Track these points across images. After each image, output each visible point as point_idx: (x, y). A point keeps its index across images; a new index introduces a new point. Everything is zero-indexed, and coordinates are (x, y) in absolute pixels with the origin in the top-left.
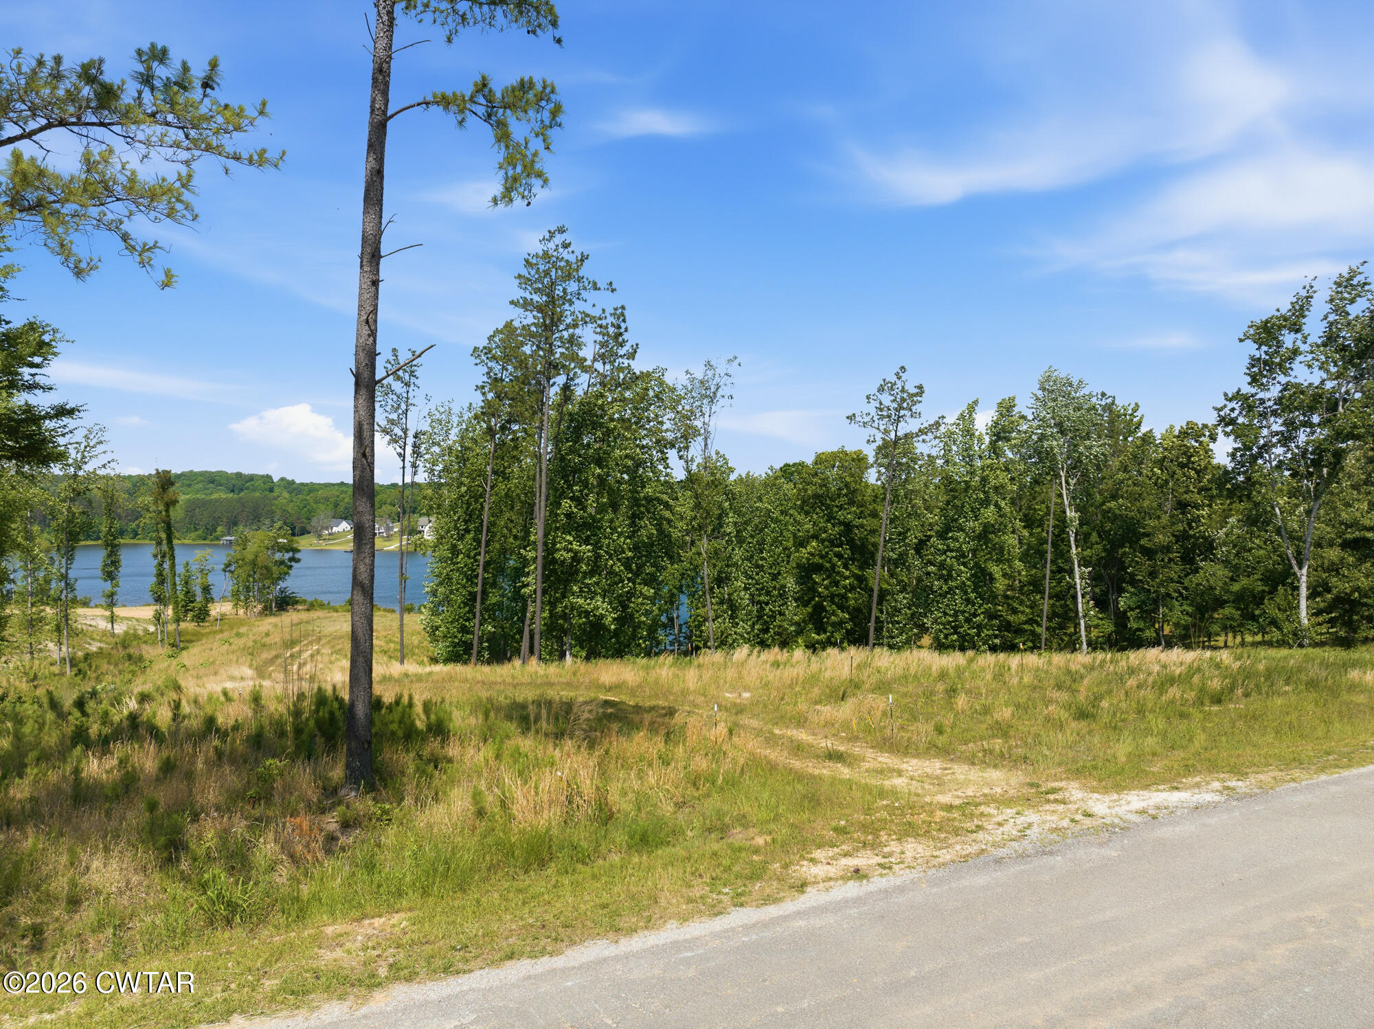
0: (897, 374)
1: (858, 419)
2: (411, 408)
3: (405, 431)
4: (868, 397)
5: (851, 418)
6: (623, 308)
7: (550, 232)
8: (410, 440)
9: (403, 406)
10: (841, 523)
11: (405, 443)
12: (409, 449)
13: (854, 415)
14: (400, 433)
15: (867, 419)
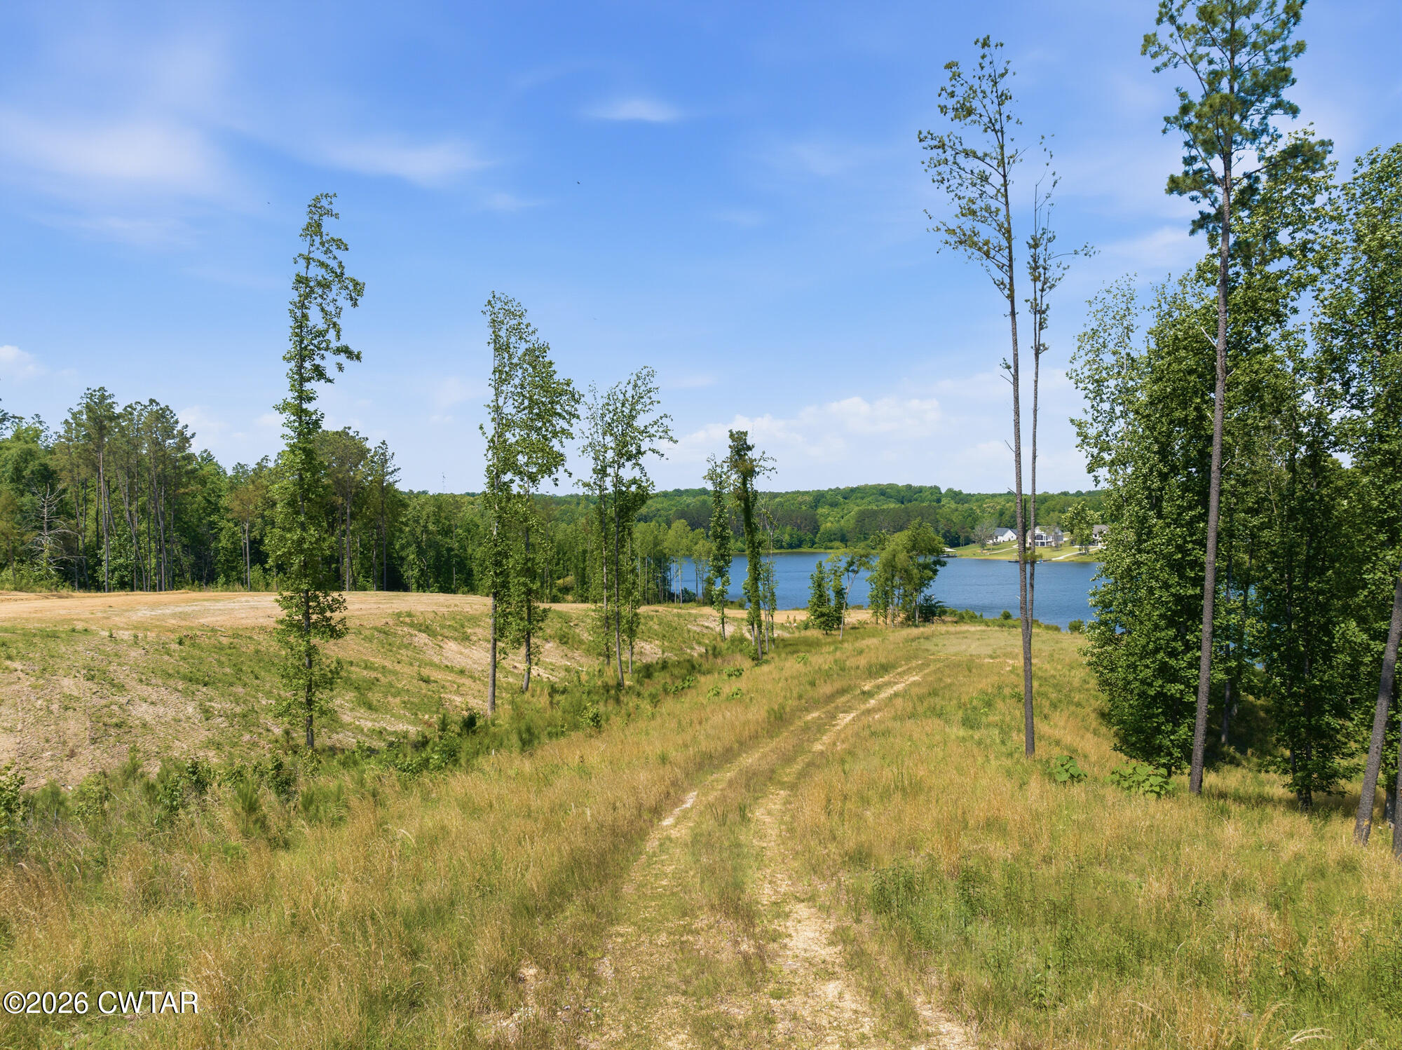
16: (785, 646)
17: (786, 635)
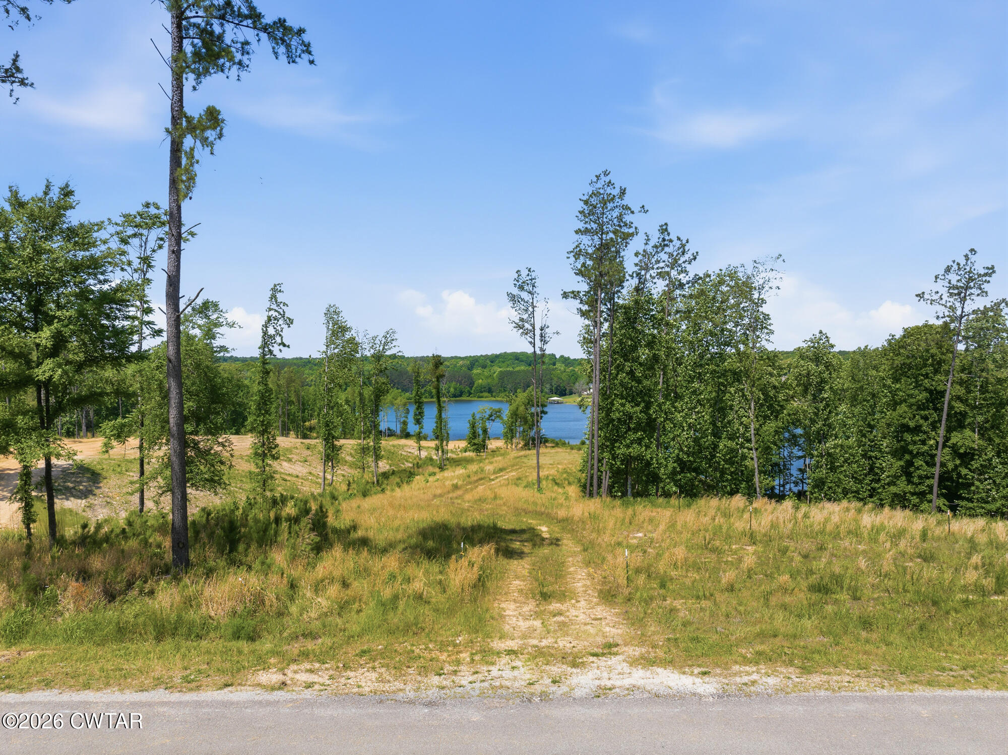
0: (966, 256)
1: (926, 296)
2: (535, 309)
3: (533, 326)
4: (936, 277)
5: (920, 296)
6: (666, 224)
7: (596, 176)
8: (538, 332)
9: (530, 309)
10: (926, 389)
11: (534, 334)
12: (538, 338)
13: (923, 293)
14: (530, 328)
15: (936, 297)
16: (454, 462)
17: (454, 456)
